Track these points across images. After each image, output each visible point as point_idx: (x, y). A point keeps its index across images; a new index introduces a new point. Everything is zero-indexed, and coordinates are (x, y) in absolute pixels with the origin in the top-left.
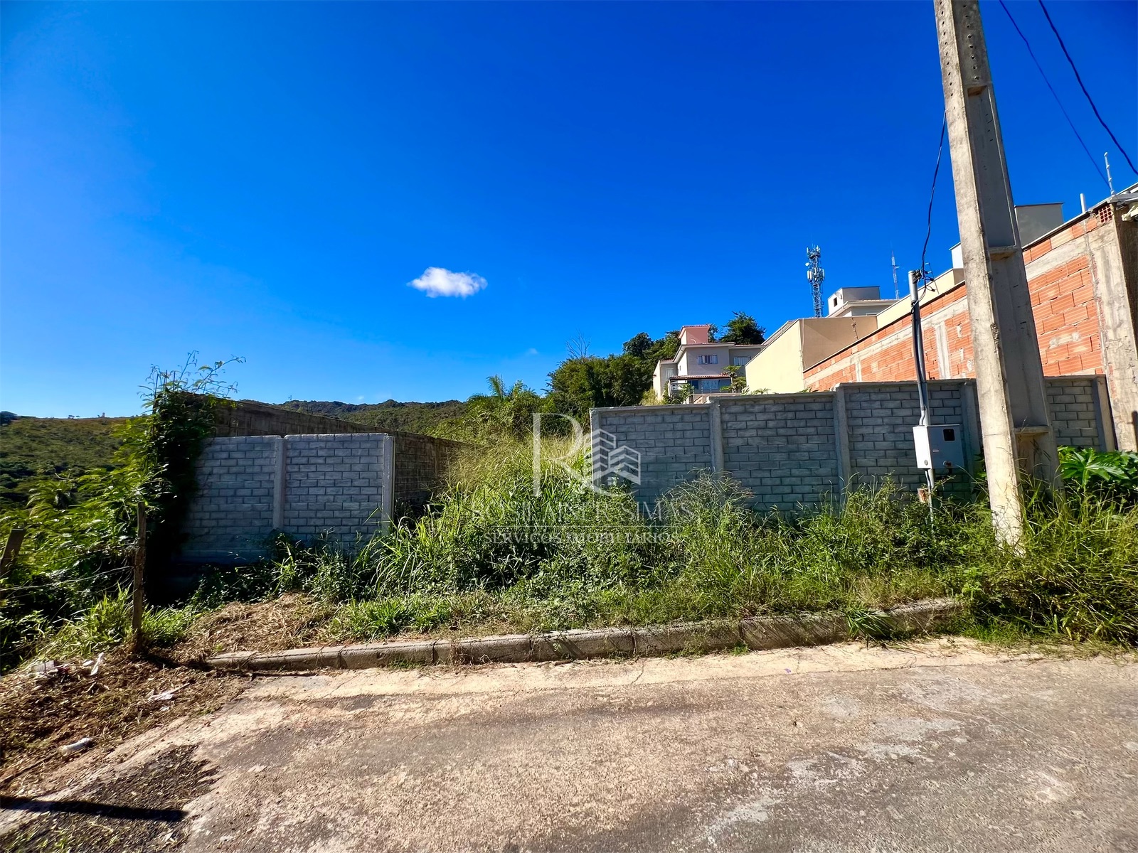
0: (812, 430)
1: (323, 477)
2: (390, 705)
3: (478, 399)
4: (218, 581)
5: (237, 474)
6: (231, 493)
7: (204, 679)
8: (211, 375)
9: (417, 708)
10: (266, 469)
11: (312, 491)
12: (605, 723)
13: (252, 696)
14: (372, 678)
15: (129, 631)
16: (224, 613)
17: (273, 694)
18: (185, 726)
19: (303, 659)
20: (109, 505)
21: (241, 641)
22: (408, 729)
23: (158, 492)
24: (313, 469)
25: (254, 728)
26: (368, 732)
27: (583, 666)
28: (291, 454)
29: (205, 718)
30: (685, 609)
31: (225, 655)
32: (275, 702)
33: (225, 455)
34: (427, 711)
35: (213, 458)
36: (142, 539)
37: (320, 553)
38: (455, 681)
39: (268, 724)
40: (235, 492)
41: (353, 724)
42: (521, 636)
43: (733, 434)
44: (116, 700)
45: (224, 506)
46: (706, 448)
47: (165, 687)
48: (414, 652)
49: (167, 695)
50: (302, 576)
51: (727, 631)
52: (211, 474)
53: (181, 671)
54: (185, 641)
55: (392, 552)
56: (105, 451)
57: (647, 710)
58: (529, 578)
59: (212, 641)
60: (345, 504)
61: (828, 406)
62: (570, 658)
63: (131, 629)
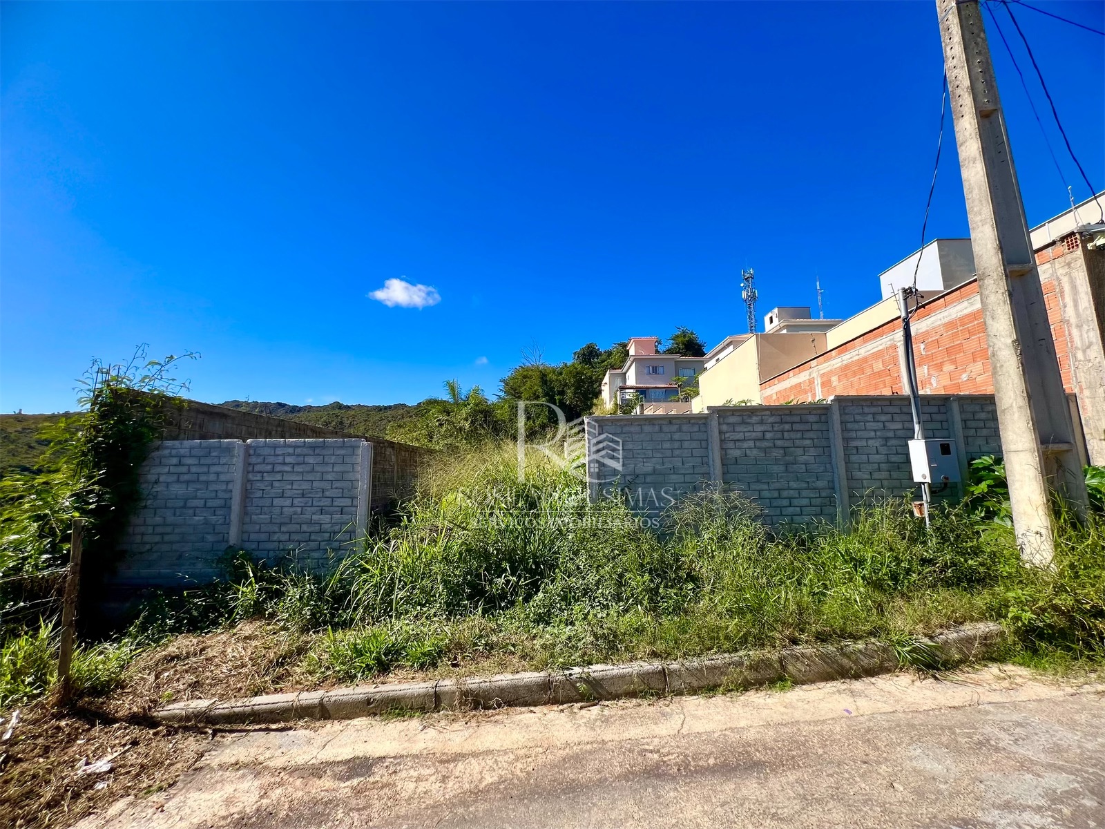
0: (808, 442)
1: (290, 487)
2: (395, 772)
3: (432, 402)
4: (161, 607)
5: (188, 482)
6: (181, 504)
7: (151, 739)
8: (160, 371)
9: (431, 775)
10: (222, 477)
11: (276, 502)
12: (669, 792)
13: (215, 763)
14: (364, 732)
15: (53, 679)
16: (172, 649)
17: (242, 759)
18: (130, 811)
19: (276, 709)
20: (29, 518)
21: (195, 686)
22: (426, 808)
23: (93, 503)
24: (279, 477)
25: (223, 813)
26: (377, 816)
27: (612, 708)
28: (253, 460)
29: (156, 798)
30: (718, 638)
31: (176, 706)
32: (246, 771)
33: (175, 461)
34: (444, 779)
35: (160, 464)
36: (76, 564)
37: (287, 573)
38: (466, 733)
39: (242, 805)
40: (185, 503)
41: (354, 802)
42: (536, 674)
43: (731, 445)
44: (34, 776)
45: (171, 519)
46: (705, 460)
47: (99, 753)
48: (412, 697)
49: (102, 765)
50: (264, 601)
51: (766, 663)
52: (157, 482)
53: (119, 729)
54: (123, 688)
55: (368, 571)
56: (20, 450)
57: (712, 770)
58: (526, 600)
59: (158, 686)
60: (315, 517)
61: (823, 418)
62: (595, 699)
63: (56, 675)
